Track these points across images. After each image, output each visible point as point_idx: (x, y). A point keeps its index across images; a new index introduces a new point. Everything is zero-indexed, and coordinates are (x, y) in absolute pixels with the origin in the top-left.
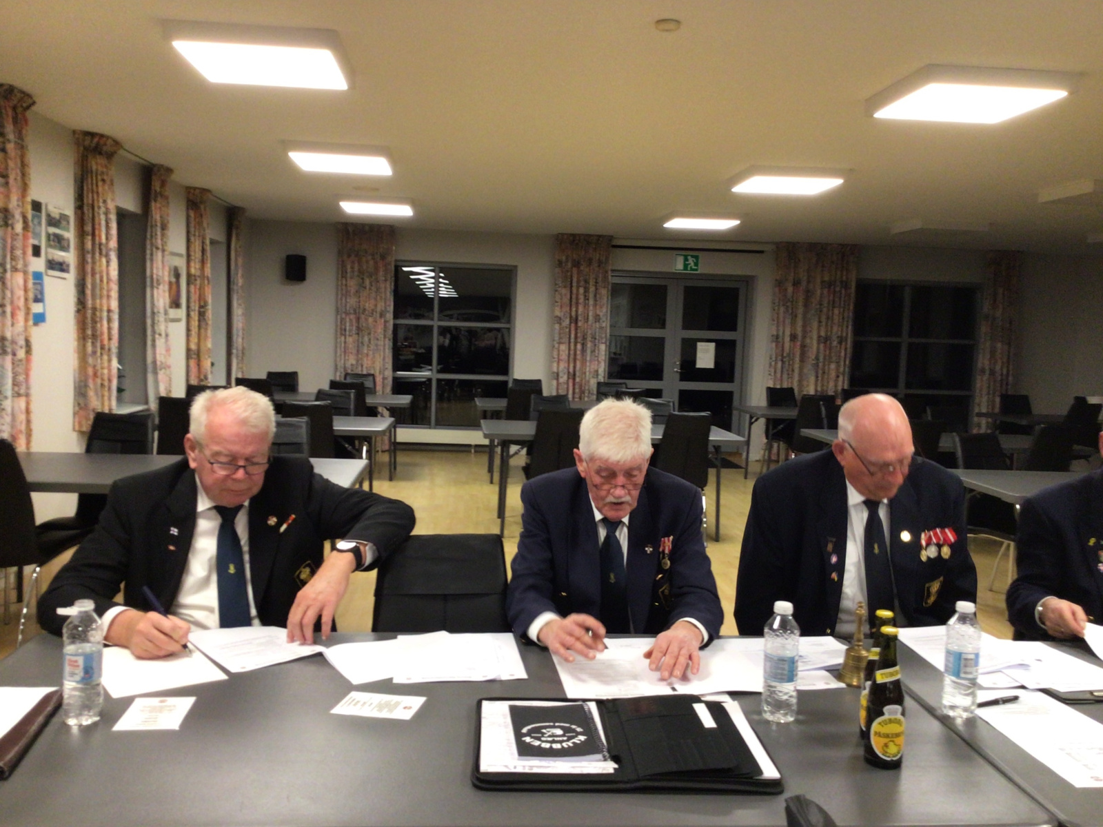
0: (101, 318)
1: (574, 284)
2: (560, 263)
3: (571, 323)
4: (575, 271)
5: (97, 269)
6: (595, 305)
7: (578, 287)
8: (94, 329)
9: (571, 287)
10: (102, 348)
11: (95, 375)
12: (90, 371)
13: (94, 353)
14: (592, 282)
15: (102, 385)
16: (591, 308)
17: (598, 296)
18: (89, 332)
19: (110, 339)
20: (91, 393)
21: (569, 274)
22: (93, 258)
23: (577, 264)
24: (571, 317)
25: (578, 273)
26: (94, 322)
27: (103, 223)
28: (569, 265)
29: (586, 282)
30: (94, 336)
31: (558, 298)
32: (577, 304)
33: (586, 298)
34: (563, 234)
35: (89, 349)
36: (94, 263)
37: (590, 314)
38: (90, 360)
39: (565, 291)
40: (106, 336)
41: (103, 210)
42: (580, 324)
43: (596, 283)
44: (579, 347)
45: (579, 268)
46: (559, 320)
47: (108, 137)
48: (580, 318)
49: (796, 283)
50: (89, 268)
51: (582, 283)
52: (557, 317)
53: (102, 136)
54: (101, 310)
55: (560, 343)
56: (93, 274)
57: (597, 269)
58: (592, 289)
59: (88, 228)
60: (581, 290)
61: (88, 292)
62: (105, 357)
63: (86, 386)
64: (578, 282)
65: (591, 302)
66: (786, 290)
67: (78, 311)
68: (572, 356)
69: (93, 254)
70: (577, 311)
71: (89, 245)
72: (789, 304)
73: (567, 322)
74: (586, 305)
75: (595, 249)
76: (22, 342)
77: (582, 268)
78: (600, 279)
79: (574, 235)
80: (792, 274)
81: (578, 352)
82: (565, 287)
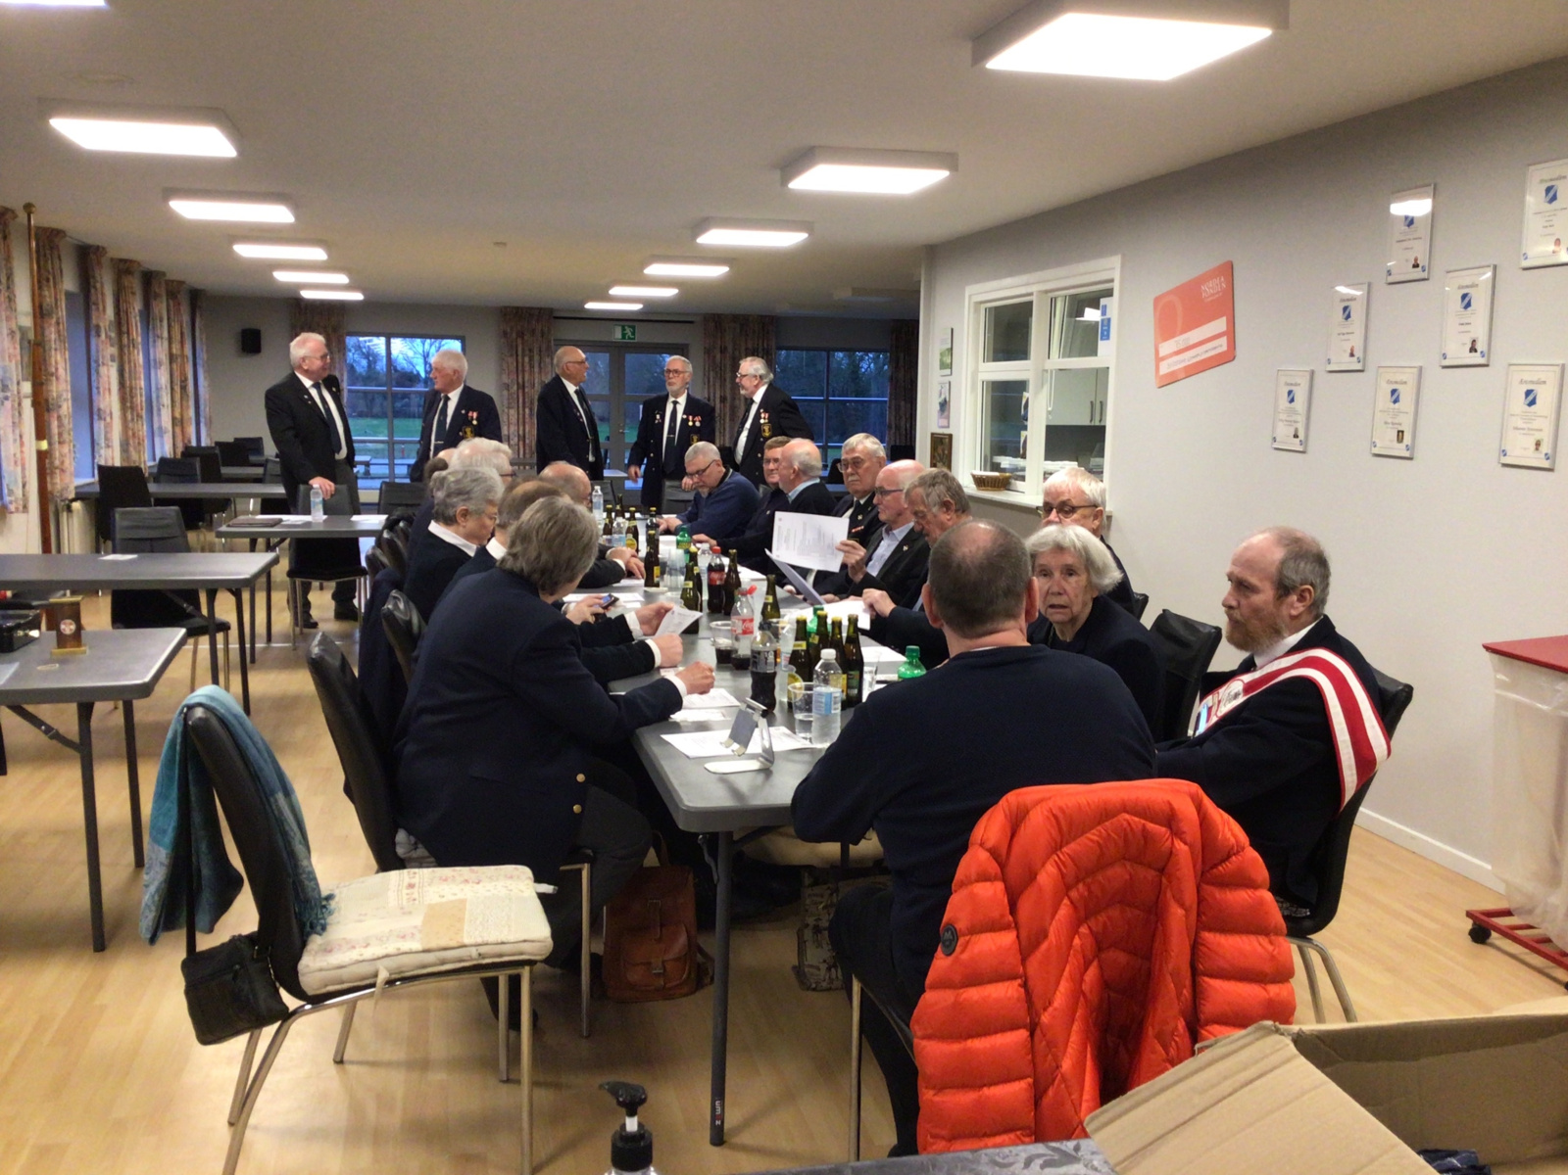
0: (136, 395)
1: (520, 353)
2: (505, 334)
3: (518, 389)
4: (519, 341)
5: (132, 358)
6: (540, 372)
7: (523, 356)
8: (132, 402)
9: (517, 356)
10: (138, 416)
11: (134, 434)
12: (130, 433)
13: (133, 419)
14: (536, 351)
15: (139, 443)
16: (537, 375)
17: (542, 365)
18: (128, 404)
19: (142, 409)
20: (131, 449)
21: (514, 344)
22: (129, 351)
23: (521, 335)
24: (518, 384)
25: (523, 344)
26: (132, 397)
27: (134, 325)
28: (514, 335)
29: (531, 350)
30: (132, 408)
31: (505, 366)
32: (523, 371)
33: (532, 367)
34: (506, 308)
35: (129, 417)
36: (129, 354)
37: (536, 381)
38: (130, 425)
39: (511, 360)
40: (139, 408)
41: (133, 314)
42: (526, 390)
43: (540, 351)
44: (527, 411)
45: (523, 338)
46: (507, 387)
47: (135, 261)
48: (526, 384)
49: (723, 351)
50: (126, 358)
51: (527, 352)
52: (505, 384)
53: (131, 261)
54: (136, 388)
55: (509, 408)
56: (130, 362)
57: (540, 339)
58: (536, 358)
59: (124, 329)
60: (527, 359)
61: (127, 375)
62: (140, 422)
63: (128, 444)
64: (523, 350)
65: (536, 370)
66: (715, 357)
67: (120, 389)
68: (521, 420)
69: (129, 347)
70: (523, 378)
71: (125, 341)
72: (718, 369)
73: (515, 387)
74: (532, 372)
75: (538, 321)
76: (108, 412)
77: (526, 338)
78: (543, 349)
79: (518, 308)
80: (719, 343)
81: (527, 416)
82: (511, 355)
